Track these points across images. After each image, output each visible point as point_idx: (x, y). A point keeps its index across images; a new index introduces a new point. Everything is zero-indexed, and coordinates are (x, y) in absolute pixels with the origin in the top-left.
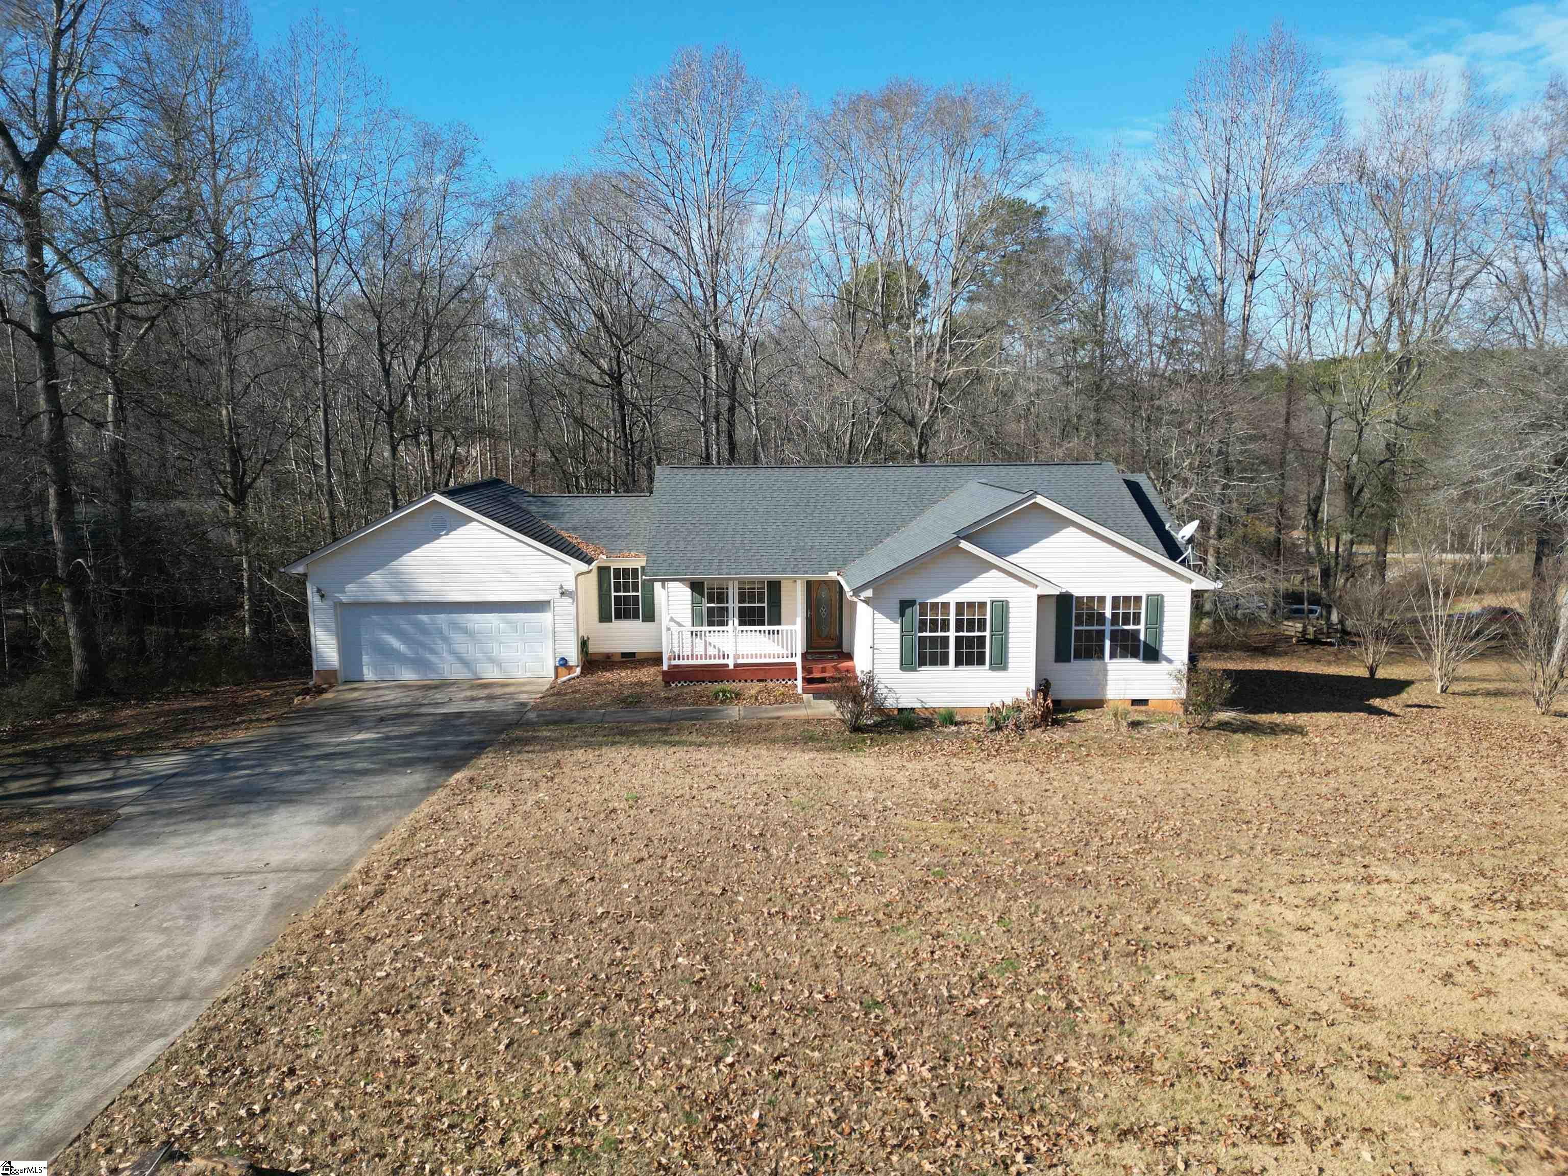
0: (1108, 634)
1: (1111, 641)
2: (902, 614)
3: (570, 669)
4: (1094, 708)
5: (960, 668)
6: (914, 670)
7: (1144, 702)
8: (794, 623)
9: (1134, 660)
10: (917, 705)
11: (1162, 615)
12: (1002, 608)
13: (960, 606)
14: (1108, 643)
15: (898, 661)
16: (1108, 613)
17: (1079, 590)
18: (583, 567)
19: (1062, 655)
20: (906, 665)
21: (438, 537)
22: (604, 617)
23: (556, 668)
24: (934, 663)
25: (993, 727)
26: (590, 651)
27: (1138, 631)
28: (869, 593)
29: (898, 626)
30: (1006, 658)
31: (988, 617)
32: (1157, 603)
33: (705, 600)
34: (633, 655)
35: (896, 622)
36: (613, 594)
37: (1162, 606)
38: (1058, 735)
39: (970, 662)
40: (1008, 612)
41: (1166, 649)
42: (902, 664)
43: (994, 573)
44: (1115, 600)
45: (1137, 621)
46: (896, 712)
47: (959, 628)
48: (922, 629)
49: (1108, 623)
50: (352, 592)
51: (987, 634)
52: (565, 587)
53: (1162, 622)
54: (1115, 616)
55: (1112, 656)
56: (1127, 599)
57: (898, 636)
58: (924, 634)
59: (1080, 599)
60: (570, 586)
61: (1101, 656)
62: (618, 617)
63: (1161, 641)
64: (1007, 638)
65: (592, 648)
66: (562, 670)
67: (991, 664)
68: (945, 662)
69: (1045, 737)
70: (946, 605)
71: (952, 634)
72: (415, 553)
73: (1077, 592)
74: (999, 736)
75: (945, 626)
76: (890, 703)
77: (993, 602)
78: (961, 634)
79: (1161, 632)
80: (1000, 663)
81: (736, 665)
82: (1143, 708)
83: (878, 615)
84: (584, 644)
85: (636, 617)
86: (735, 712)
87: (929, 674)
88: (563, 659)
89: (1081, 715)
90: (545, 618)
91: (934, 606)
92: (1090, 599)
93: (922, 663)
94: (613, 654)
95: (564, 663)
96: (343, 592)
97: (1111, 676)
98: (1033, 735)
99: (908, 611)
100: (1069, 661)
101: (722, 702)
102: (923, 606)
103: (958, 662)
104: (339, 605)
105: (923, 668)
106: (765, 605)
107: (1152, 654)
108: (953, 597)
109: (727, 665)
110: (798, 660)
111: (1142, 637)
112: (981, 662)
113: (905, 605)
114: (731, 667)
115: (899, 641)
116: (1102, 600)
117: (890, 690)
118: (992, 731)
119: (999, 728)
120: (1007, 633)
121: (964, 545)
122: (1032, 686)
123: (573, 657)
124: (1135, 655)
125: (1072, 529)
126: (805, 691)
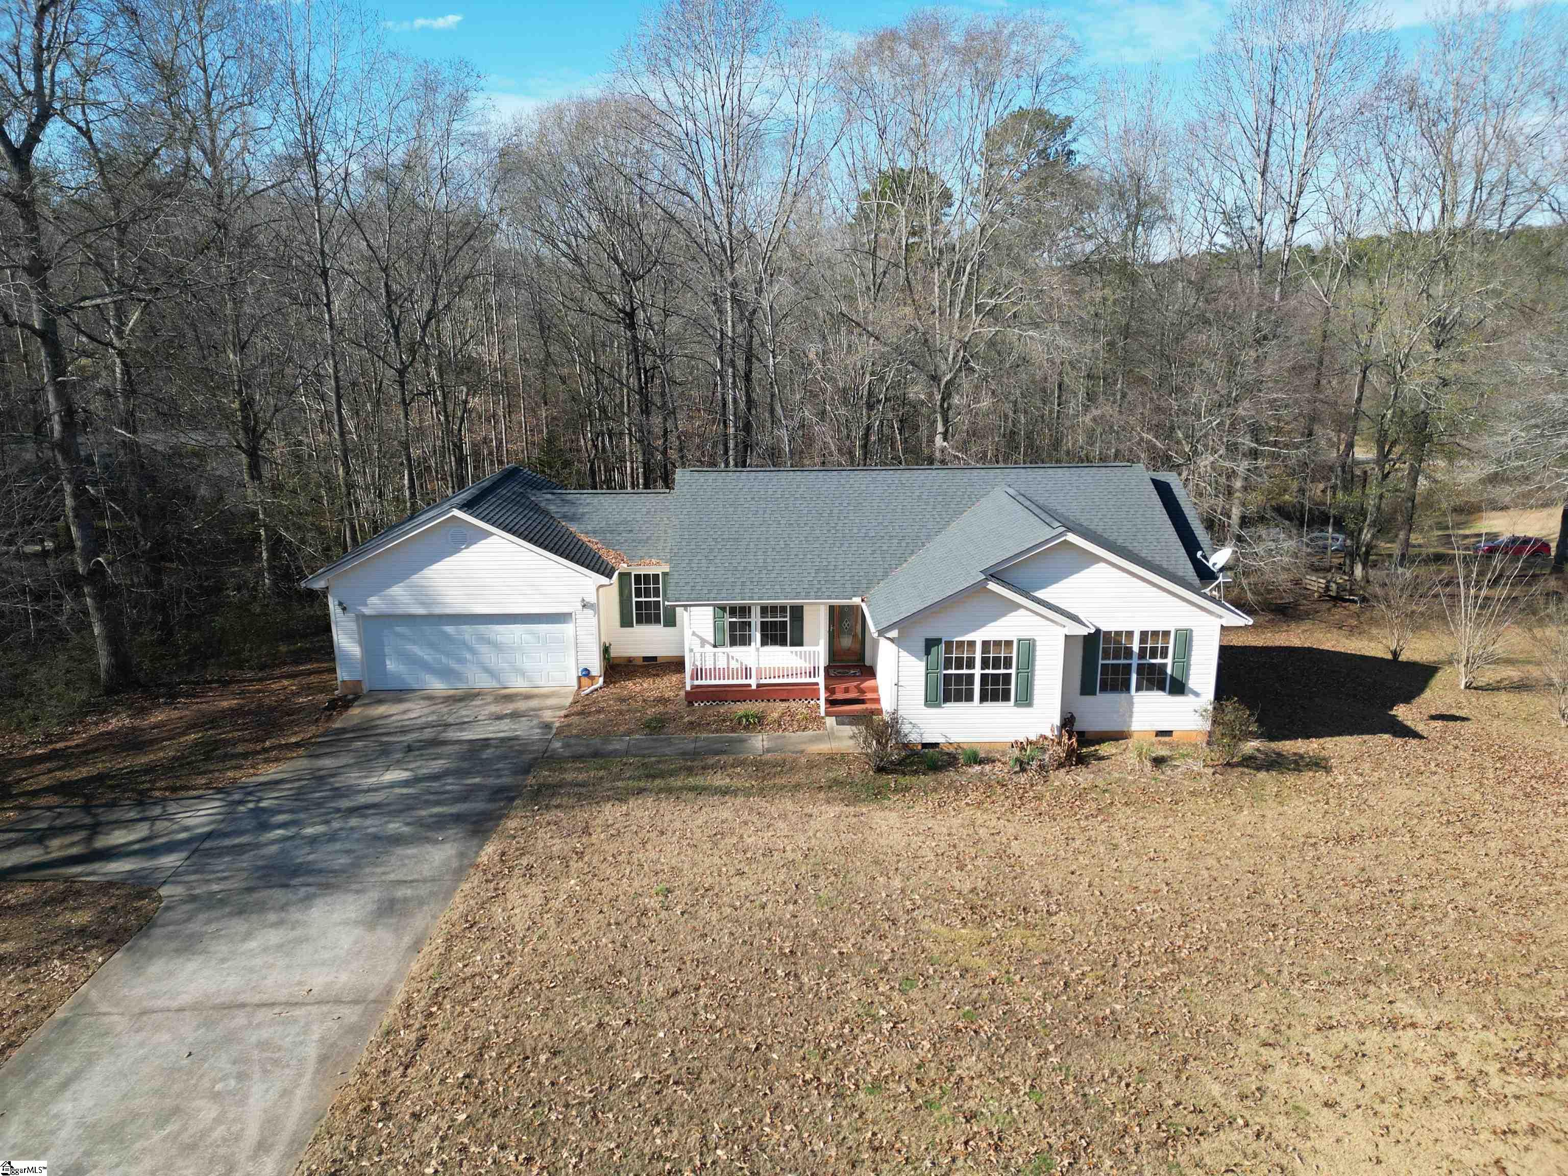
0: (1134, 668)
1: (1138, 674)
2: (928, 653)
3: (592, 678)
4: (1117, 740)
5: (985, 704)
6: (939, 706)
7: (1169, 733)
8: (817, 644)
9: (1161, 693)
10: (941, 740)
11: (1190, 650)
12: (1029, 647)
13: (986, 644)
14: (1134, 677)
15: (923, 697)
16: (1136, 647)
17: (1108, 625)
18: (604, 580)
19: (1087, 688)
20: (931, 701)
21: (458, 550)
22: (626, 622)
23: (579, 678)
24: (958, 699)
25: (1017, 769)
26: (612, 655)
27: (1165, 665)
28: (894, 634)
29: (923, 664)
30: (1032, 695)
31: (1014, 655)
32: (1185, 639)
33: (727, 615)
34: (654, 659)
35: (921, 660)
36: (634, 599)
37: (1191, 640)
38: (1083, 777)
39: (995, 698)
40: (1034, 650)
41: (1193, 682)
42: (926, 701)
43: (1022, 612)
44: (1144, 634)
45: (1164, 654)
46: (920, 747)
47: (985, 664)
48: (948, 665)
49: (1135, 657)
50: (375, 604)
51: (1013, 671)
52: (587, 600)
53: (1190, 655)
54: (1142, 651)
55: (1138, 689)
56: (1155, 633)
57: (923, 673)
58: (949, 672)
59: (1108, 633)
60: (592, 599)
61: (1128, 689)
62: (639, 621)
63: (1188, 675)
64: (1033, 675)
65: (614, 653)
66: (585, 681)
67: (1016, 700)
68: (969, 698)
69: (1069, 780)
70: (972, 644)
71: (977, 672)
72: (434, 567)
73: (1104, 628)
74: (1023, 779)
75: (971, 664)
76: (914, 738)
77: (1019, 641)
78: (986, 671)
79: (1189, 665)
80: (1026, 699)
81: (758, 686)
82: (1167, 739)
83: (903, 654)
84: (606, 650)
85: (657, 621)
86: (759, 742)
87: (953, 709)
88: (586, 669)
89: (1105, 749)
90: (567, 629)
91: (960, 644)
92: (1119, 634)
93: (947, 699)
94: (634, 658)
95: (587, 673)
96: (366, 605)
97: (1137, 708)
98: (1056, 777)
99: (934, 650)
100: (1094, 694)
101: (746, 728)
102: (949, 644)
103: (983, 699)
104: (362, 619)
105: (948, 704)
106: (788, 619)
107: (1178, 687)
108: (978, 636)
109: (750, 685)
110: (821, 680)
111: (1169, 671)
112: (1006, 698)
113: (930, 644)
114: (754, 687)
115: (923, 679)
116: (1130, 634)
117: (914, 726)
118: (1016, 773)
119: (1023, 770)
120: (1033, 671)
121: (992, 586)
122: (1057, 722)
123: (596, 666)
124: (1162, 688)
125: (1102, 565)
126: (828, 714)
